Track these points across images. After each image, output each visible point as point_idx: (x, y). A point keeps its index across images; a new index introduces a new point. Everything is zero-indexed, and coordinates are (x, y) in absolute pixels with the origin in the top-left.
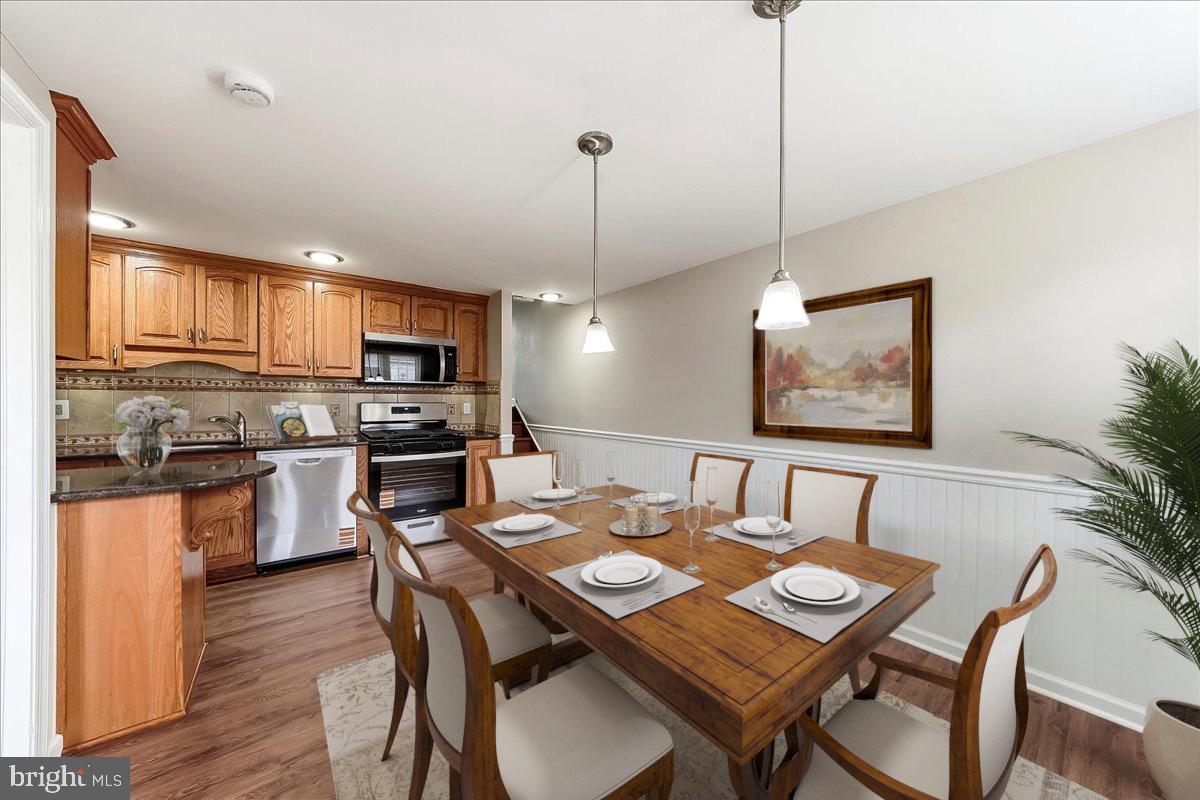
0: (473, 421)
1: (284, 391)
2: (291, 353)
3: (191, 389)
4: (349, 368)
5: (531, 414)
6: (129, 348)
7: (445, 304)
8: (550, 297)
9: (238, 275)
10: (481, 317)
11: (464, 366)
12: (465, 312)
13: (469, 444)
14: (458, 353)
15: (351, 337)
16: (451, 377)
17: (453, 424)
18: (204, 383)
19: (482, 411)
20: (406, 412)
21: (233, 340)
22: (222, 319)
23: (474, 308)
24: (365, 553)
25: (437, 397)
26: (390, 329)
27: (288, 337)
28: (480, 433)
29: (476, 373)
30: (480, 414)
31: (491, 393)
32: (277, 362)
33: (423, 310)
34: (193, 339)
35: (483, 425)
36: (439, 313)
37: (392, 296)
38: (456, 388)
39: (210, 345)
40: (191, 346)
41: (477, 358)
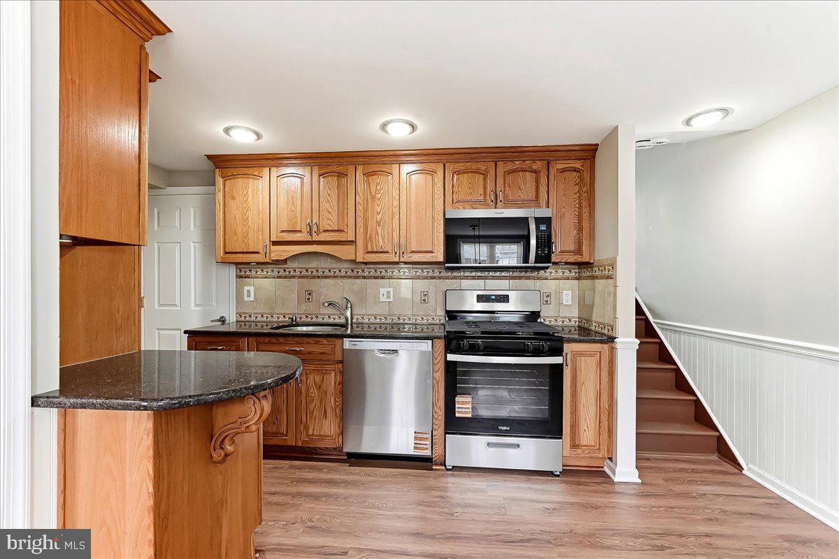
0: (575, 313)
1: (383, 278)
2: (381, 241)
3: (318, 277)
4: (432, 252)
5: (660, 306)
6: (275, 243)
7: (538, 165)
8: (707, 123)
9: (341, 169)
10: (587, 176)
11: (562, 243)
12: (564, 170)
13: (567, 347)
14: (553, 225)
15: (433, 217)
16: (545, 257)
17: (549, 317)
18: (327, 273)
19: (588, 302)
20: (493, 301)
21: (338, 231)
22: (329, 212)
23: (578, 165)
24: (441, 465)
25: (530, 283)
26: (474, 204)
27: (378, 223)
28: (585, 333)
29: (579, 251)
30: (585, 306)
31: (602, 278)
32: (370, 249)
33: (510, 178)
34: (310, 233)
35: (589, 321)
36: (529, 177)
37: (475, 166)
38: (552, 271)
39: (323, 237)
40: (309, 239)
41: (580, 230)
